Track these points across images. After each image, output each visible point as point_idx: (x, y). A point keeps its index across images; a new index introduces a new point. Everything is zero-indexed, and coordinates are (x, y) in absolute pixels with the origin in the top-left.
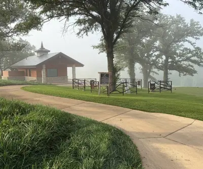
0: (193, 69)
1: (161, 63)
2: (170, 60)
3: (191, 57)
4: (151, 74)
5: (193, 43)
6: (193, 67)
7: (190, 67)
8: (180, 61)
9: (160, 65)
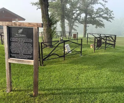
0: (102, 23)
1: (82, 19)
2: (88, 17)
3: (103, 14)
4: (74, 27)
5: (104, 5)
6: (102, 22)
7: (100, 22)
8: (95, 18)
9: (81, 20)
